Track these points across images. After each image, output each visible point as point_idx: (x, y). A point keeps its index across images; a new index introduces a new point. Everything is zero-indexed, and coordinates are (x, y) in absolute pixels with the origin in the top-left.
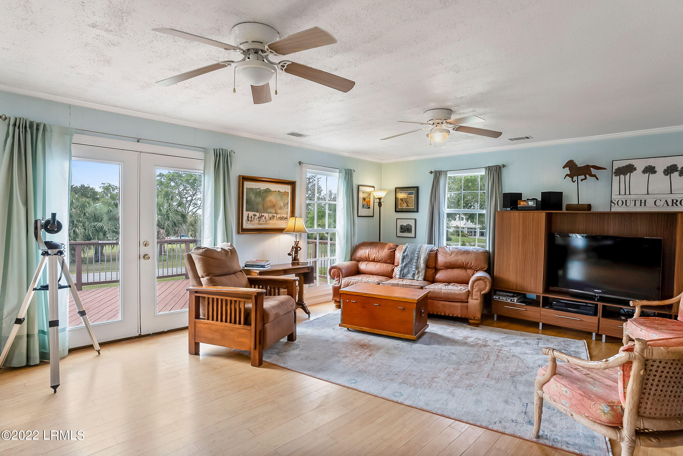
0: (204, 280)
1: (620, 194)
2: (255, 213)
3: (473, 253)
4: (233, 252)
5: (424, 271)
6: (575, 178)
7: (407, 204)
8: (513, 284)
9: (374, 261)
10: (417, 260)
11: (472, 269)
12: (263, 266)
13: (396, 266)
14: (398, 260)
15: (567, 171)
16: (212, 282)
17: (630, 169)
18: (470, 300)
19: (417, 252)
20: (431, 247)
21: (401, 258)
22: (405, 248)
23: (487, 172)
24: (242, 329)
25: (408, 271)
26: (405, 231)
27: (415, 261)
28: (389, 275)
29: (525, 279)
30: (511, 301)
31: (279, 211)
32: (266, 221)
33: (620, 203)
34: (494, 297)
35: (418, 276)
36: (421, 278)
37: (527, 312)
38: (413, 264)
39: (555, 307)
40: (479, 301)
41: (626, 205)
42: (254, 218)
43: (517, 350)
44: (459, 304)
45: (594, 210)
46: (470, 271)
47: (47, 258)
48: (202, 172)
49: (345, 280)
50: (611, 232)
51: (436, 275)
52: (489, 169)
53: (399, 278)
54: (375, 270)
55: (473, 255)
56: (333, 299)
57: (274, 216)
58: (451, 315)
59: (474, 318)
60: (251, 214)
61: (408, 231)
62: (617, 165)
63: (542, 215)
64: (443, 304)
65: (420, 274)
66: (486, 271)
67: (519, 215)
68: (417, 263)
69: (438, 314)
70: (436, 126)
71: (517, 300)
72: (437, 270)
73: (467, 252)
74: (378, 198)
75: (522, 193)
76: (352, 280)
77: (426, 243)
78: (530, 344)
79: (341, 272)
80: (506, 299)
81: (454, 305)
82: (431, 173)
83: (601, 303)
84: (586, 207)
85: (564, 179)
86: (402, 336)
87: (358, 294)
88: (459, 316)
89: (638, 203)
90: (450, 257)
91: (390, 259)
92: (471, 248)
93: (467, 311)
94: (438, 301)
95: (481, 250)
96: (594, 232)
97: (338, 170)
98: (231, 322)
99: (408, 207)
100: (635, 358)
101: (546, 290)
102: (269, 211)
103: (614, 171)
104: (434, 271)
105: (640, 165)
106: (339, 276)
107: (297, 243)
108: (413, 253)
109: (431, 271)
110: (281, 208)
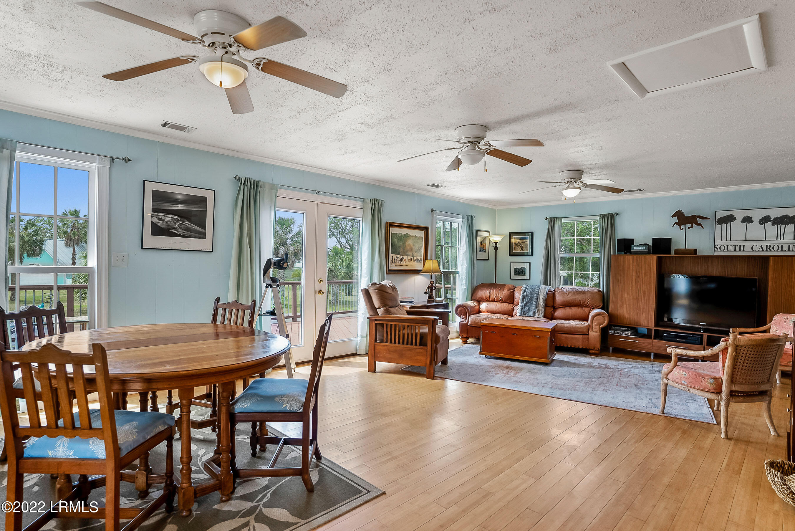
0: (380, 310)
1: (722, 240)
2: (398, 256)
3: (589, 293)
4: (394, 289)
5: (543, 309)
6: (683, 226)
7: (521, 248)
8: (627, 318)
9: (494, 301)
10: (537, 299)
11: (589, 307)
12: (411, 302)
13: (516, 305)
14: (517, 300)
15: (676, 220)
17: (730, 219)
18: (591, 333)
19: (536, 293)
20: (548, 287)
21: (521, 297)
22: (524, 288)
23: (601, 219)
24: (418, 349)
25: (529, 309)
26: (520, 273)
27: (535, 300)
28: (510, 313)
29: (638, 315)
30: (625, 334)
31: (415, 254)
32: (406, 263)
33: (722, 248)
34: (610, 332)
35: (538, 313)
36: (541, 316)
37: (640, 344)
38: (533, 303)
39: (666, 338)
40: (599, 333)
41: (727, 250)
42: (397, 260)
43: (637, 371)
44: (581, 336)
45: (699, 254)
46: (586, 310)
49: (472, 318)
50: (715, 273)
51: (554, 313)
52: (603, 216)
53: (520, 316)
54: (496, 309)
55: (589, 295)
56: (460, 336)
57: (412, 259)
58: (573, 347)
59: (594, 348)
60: (395, 256)
61: (522, 274)
62: (719, 215)
63: (654, 258)
64: (566, 337)
65: (540, 312)
66: (602, 308)
67: (633, 259)
68: (536, 302)
69: (561, 346)
70: (570, 184)
71: (631, 334)
72: (555, 309)
73: (583, 292)
74: (494, 243)
75: (634, 239)
76: (479, 317)
77: (542, 284)
78: (645, 368)
79: (468, 310)
80: (621, 333)
81: (576, 338)
82: (546, 219)
83: (705, 334)
84: (693, 251)
85: (673, 226)
86: (537, 360)
87: (497, 326)
88: (581, 347)
89: (738, 248)
90: (568, 296)
91: (510, 299)
92: (586, 288)
93: (588, 343)
94: (561, 335)
95: (596, 289)
96: (699, 273)
97: (461, 216)
98: (407, 344)
99: (523, 251)
100: (730, 345)
101: (657, 324)
102: (408, 254)
103: (716, 220)
104: (552, 309)
105: (739, 216)
106: (465, 314)
107: (432, 283)
108: (532, 293)
109: (550, 310)
110: (416, 251)
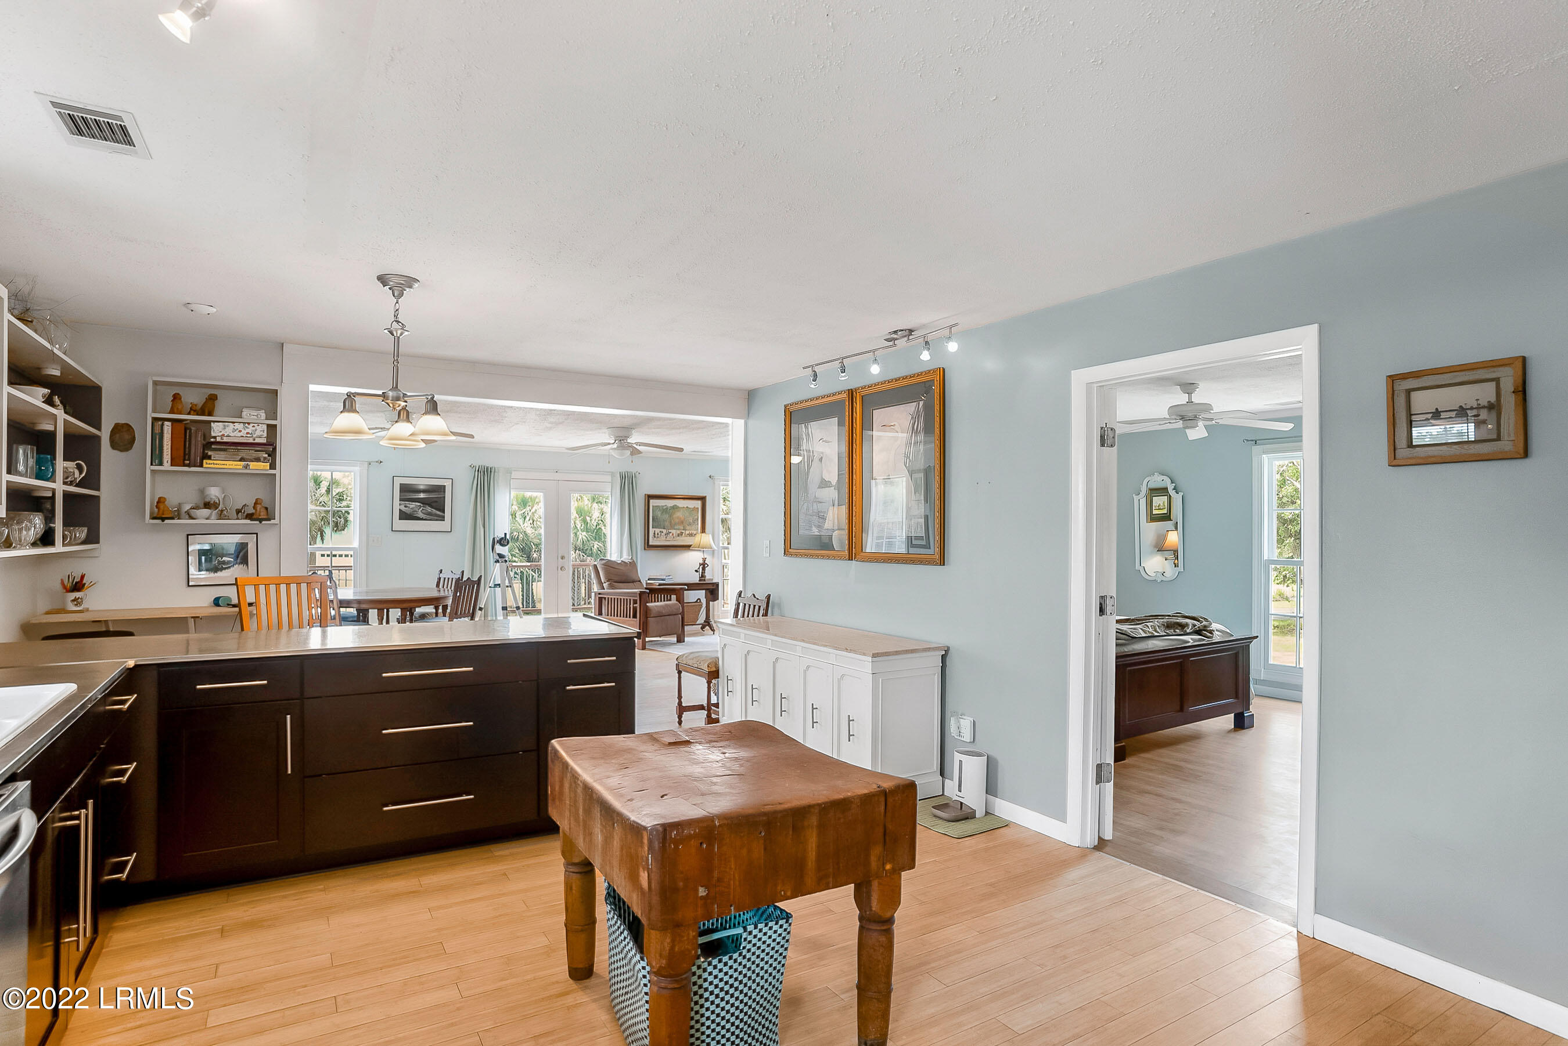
0: (605, 585)
2: (662, 530)
4: (633, 564)
12: (663, 580)
16: (611, 587)
31: (688, 527)
32: (674, 537)
42: (661, 535)
47: (498, 564)
48: (610, 493)
57: (682, 533)
60: (657, 531)
102: (677, 527)
107: (704, 560)
110: (690, 524)
